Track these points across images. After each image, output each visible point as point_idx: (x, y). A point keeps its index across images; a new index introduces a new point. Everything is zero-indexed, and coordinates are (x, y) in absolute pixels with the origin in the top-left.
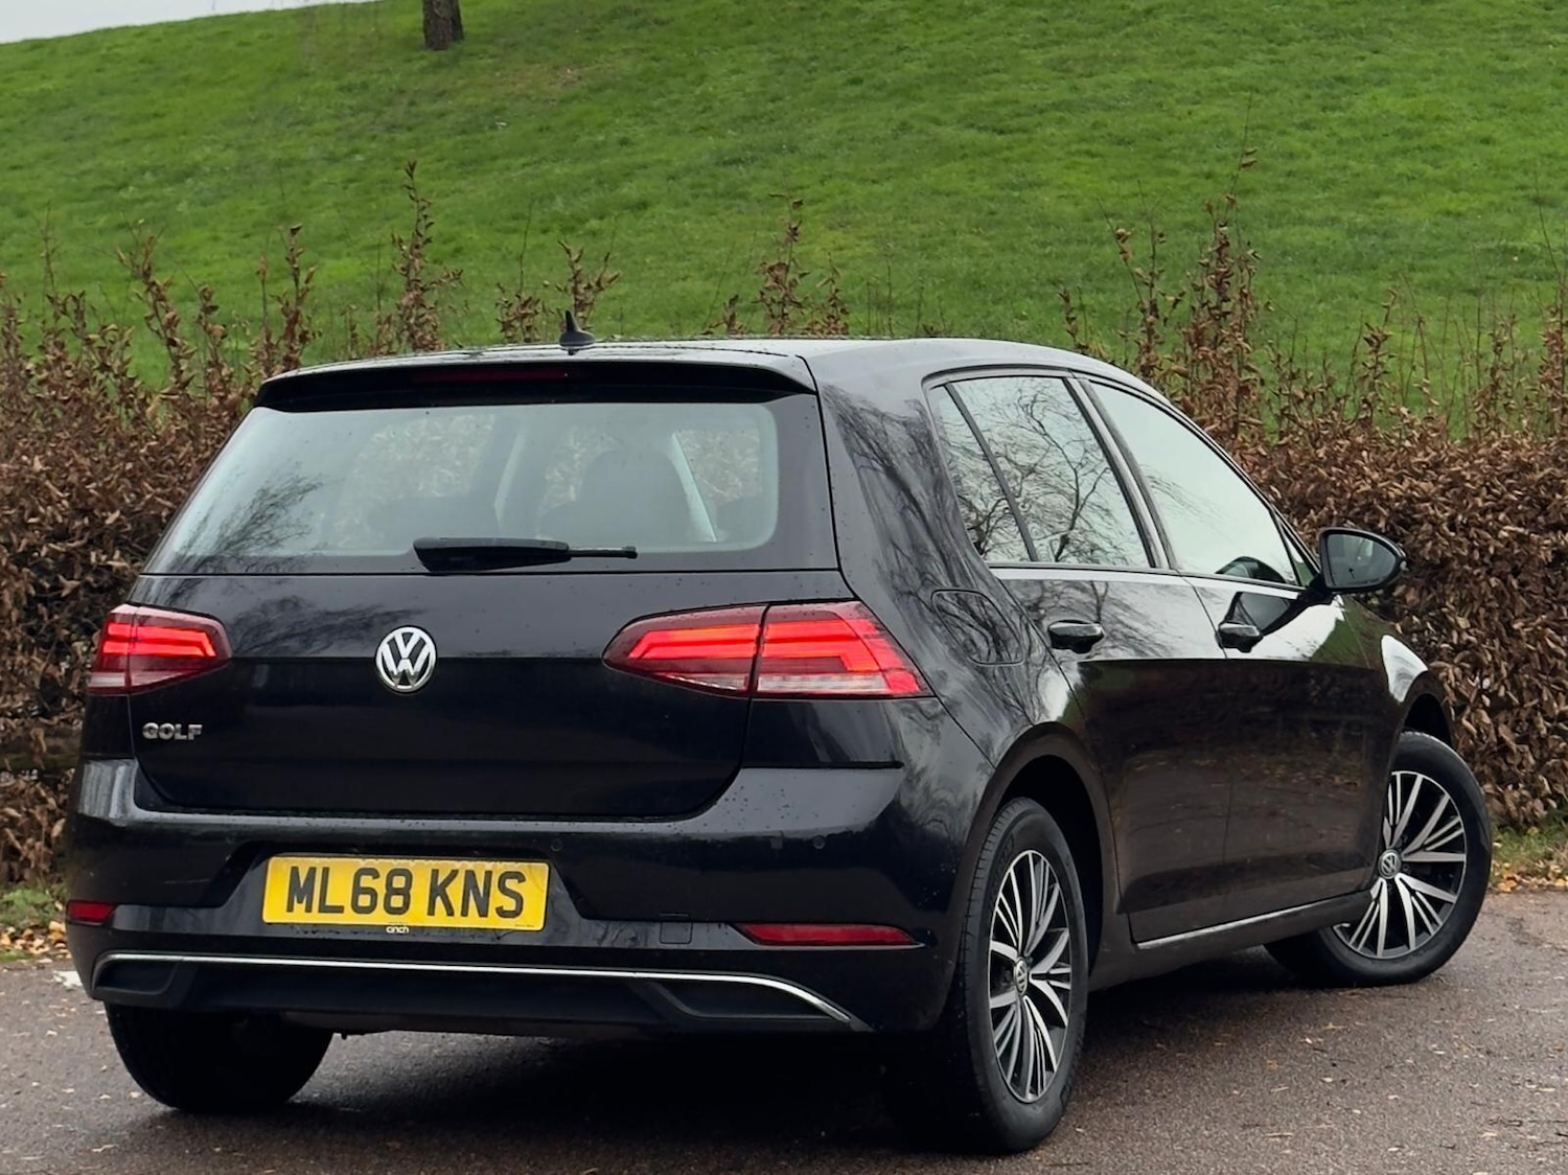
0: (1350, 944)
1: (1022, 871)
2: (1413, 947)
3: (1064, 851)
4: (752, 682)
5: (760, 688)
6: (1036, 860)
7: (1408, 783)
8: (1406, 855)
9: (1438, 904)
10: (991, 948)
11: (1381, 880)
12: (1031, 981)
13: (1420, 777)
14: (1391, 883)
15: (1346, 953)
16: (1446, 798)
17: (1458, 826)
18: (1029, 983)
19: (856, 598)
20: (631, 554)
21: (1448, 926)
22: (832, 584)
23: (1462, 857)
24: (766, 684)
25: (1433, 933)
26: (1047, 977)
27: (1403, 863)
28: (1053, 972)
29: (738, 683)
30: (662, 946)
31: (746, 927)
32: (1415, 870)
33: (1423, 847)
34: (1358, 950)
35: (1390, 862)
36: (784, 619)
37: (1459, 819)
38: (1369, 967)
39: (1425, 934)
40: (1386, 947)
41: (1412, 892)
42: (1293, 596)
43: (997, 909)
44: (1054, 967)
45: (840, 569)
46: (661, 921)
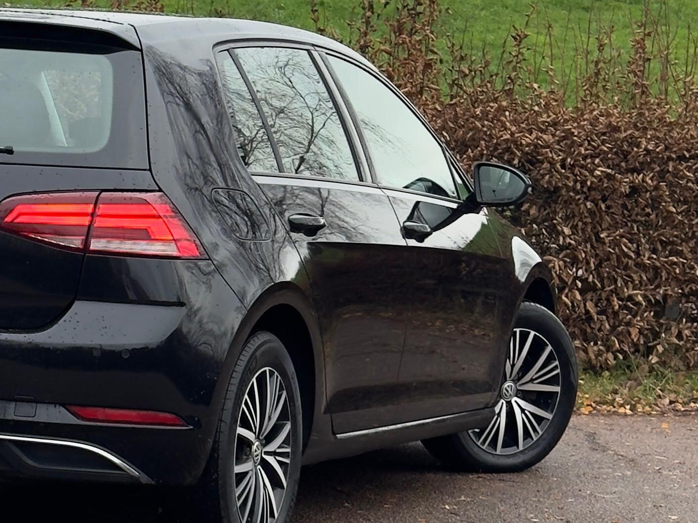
0: (479, 444)
1: (261, 380)
2: (521, 448)
3: (291, 369)
4: (86, 243)
5: (92, 247)
6: (271, 374)
7: (524, 337)
8: (520, 385)
9: (539, 419)
10: (237, 432)
11: (502, 401)
12: (263, 455)
13: (533, 333)
14: (509, 404)
15: (476, 449)
16: (549, 348)
17: (556, 367)
18: (262, 457)
19: (160, 190)
20: (10, 151)
21: (545, 435)
22: (144, 179)
23: (557, 389)
24: (96, 245)
25: (535, 439)
26: (273, 454)
27: (518, 390)
28: (278, 451)
29: (76, 242)
30: (16, 418)
31: (74, 409)
32: (525, 395)
33: (532, 380)
34: (484, 448)
35: (509, 389)
36: (111, 202)
37: (557, 363)
38: (490, 459)
39: (529, 439)
40: (503, 447)
41: (523, 410)
42: (455, 206)
43: (243, 406)
44: (279, 448)
45: (150, 170)
46: (16, 401)
